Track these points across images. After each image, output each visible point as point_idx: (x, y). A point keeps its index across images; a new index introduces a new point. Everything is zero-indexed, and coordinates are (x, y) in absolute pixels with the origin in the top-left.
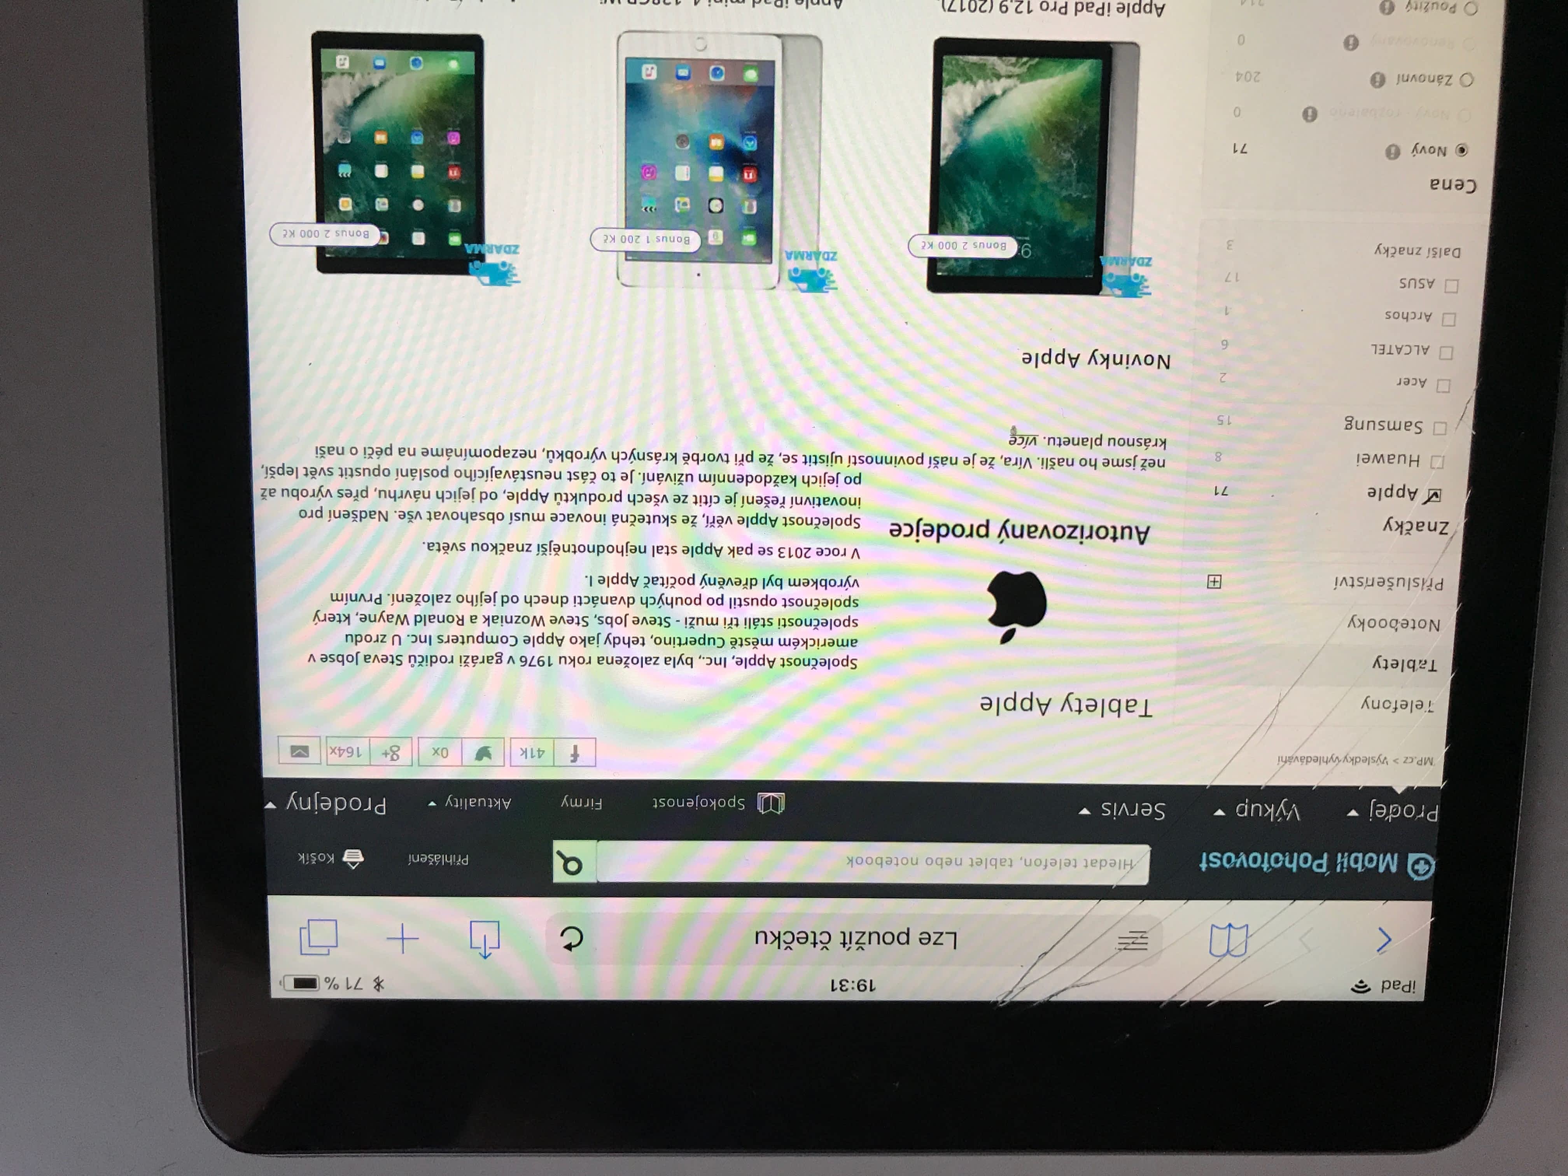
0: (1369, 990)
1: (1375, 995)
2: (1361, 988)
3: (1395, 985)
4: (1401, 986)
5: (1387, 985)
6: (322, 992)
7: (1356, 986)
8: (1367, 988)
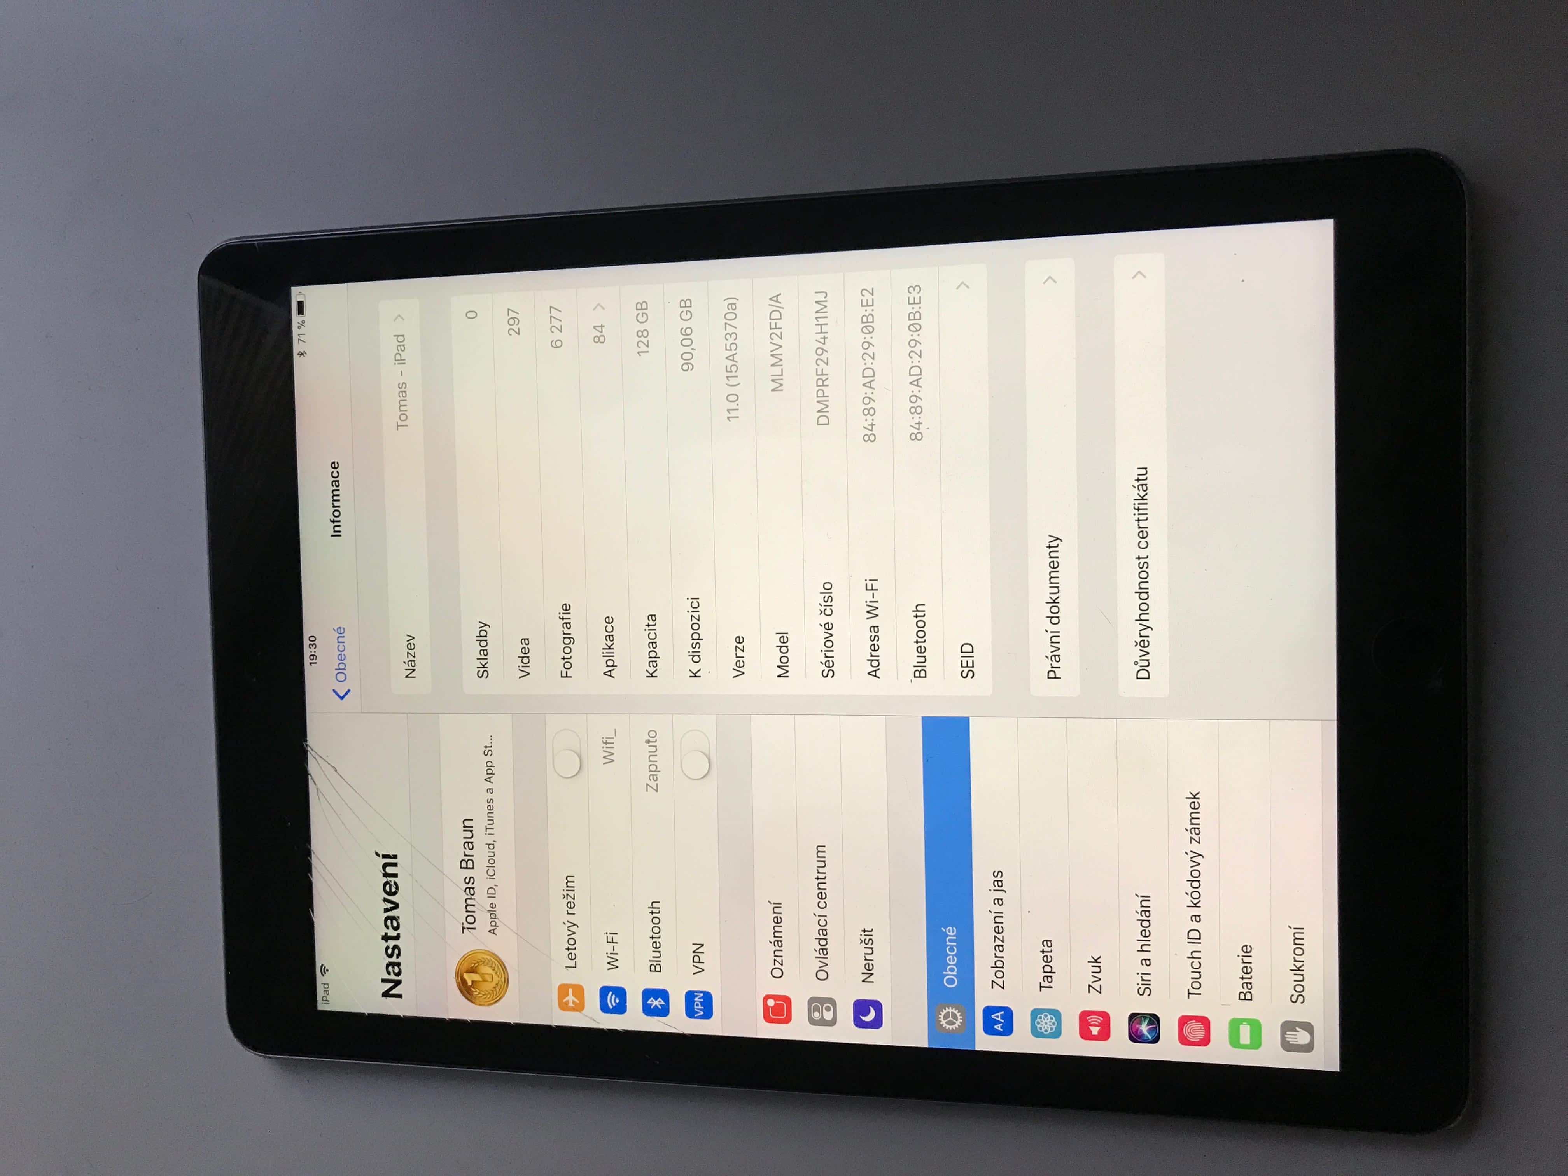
0: (323, 975)
1: (320, 979)
2: (324, 971)
3: (327, 992)
4: (326, 995)
5: (326, 986)
6: (296, 319)
7: (325, 968)
8: (323, 973)
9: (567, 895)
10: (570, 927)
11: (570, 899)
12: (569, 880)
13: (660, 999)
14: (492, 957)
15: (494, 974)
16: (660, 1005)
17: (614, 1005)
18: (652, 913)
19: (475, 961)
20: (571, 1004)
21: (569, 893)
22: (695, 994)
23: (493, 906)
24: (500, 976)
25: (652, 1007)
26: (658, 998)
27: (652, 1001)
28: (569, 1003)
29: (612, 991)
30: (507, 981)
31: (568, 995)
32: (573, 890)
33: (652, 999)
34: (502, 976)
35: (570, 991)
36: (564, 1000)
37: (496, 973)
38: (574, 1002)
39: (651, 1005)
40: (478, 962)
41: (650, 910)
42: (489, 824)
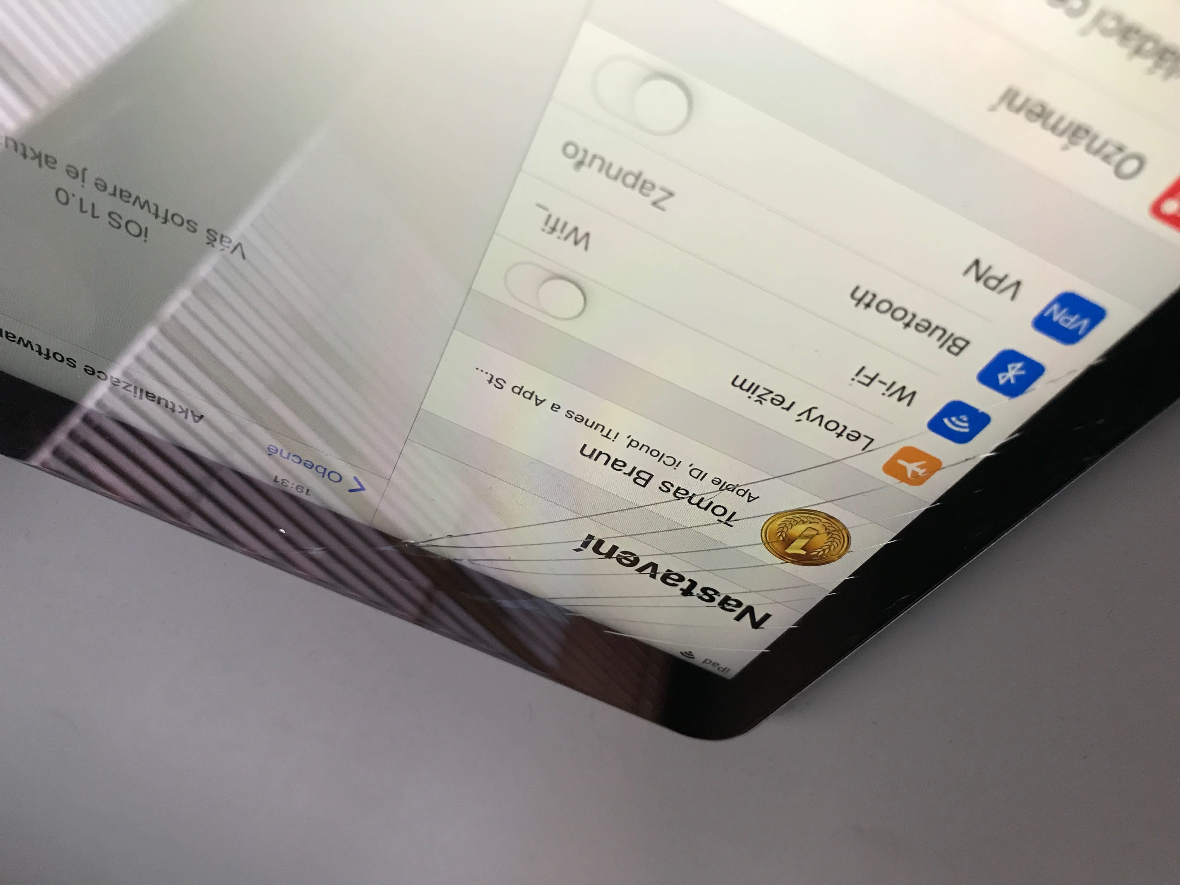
2: (690, 654)
3: (715, 663)
4: (720, 666)
5: (709, 661)
8: (692, 656)
9: (759, 396)
10: (808, 417)
11: (769, 397)
12: (736, 383)
13: (1010, 366)
14: (786, 516)
15: (810, 525)
16: (1021, 369)
17: (966, 425)
18: (868, 305)
19: (777, 534)
20: (921, 472)
21: (758, 392)
22: (1046, 314)
23: (716, 481)
24: (819, 521)
25: (1013, 381)
26: (1007, 367)
27: (1004, 377)
28: (918, 473)
29: (944, 417)
30: (830, 517)
31: (904, 468)
32: (758, 387)
33: (1000, 376)
34: (820, 520)
35: (901, 462)
36: (909, 475)
37: (811, 523)
38: (921, 467)
39: (1009, 381)
40: (782, 532)
41: (862, 306)
42: (602, 431)
